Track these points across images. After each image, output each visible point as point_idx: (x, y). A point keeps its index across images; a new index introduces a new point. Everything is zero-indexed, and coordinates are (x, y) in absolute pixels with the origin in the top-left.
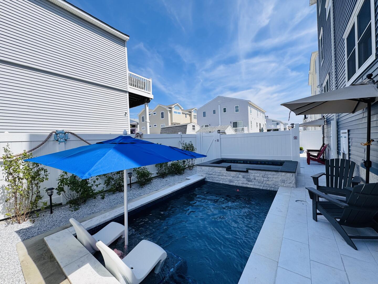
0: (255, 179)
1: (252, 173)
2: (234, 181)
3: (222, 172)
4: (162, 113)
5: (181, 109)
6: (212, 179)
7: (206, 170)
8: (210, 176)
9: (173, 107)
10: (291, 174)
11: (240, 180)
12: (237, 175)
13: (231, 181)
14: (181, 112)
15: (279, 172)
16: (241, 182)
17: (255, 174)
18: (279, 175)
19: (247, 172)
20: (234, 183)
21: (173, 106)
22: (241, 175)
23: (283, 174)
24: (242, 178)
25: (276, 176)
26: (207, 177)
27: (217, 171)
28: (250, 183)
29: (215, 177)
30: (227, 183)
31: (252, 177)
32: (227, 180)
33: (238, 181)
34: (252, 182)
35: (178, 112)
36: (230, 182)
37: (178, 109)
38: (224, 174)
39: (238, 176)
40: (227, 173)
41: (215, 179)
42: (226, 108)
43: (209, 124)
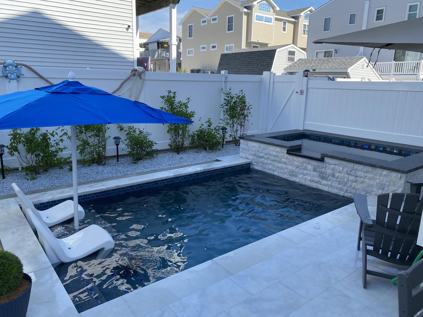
0: (333, 176)
1: (331, 164)
2: (298, 174)
3: (280, 154)
4: (230, 20)
5: (275, 11)
6: (262, 167)
7: (254, 149)
8: (259, 160)
9: (255, 6)
10: (399, 175)
11: (308, 173)
12: (305, 165)
13: (292, 173)
14: (273, 16)
15: (378, 169)
16: (309, 178)
17: (336, 167)
18: (377, 173)
19: (322, 160)
20: (298, 179)
21: (256, 3)
22: (311, 165)
23: (385, 172)
24: (312, 170)
25: (371, 175)
26: (255, 162)
27: (271, 153)
28: (324, 182)
29: (267, 163)
30: (285, 176)
31: (329, 172)
32: (286, 171)
33: (305, 177)
34: (327, 180)
35: (266, 16)
36: (290, 175)
37: (267, 11)
38: (283, 160)
39: (306, 167)
40: (289, 159)
41: (267, 166)
42: (384, 8)
43: (336, 50)
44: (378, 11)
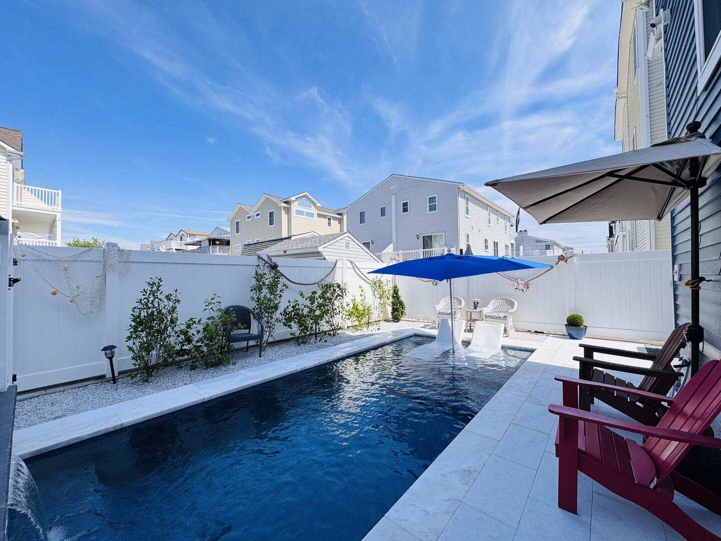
4: (271, 214)
5: (316, 207)
9: (294, 201)
14: (315, 212)
21: (293, 198)
35: (307, 211)
37: (308, 207)
42: (408, 201)
43: (372, 241)
44: (404, 204)
